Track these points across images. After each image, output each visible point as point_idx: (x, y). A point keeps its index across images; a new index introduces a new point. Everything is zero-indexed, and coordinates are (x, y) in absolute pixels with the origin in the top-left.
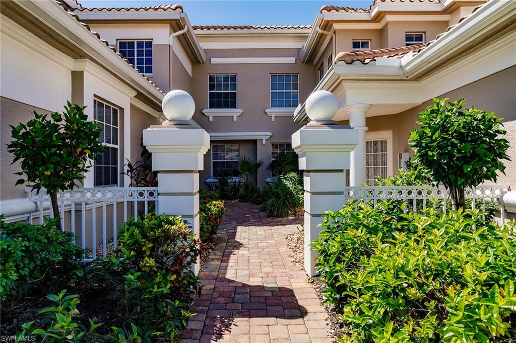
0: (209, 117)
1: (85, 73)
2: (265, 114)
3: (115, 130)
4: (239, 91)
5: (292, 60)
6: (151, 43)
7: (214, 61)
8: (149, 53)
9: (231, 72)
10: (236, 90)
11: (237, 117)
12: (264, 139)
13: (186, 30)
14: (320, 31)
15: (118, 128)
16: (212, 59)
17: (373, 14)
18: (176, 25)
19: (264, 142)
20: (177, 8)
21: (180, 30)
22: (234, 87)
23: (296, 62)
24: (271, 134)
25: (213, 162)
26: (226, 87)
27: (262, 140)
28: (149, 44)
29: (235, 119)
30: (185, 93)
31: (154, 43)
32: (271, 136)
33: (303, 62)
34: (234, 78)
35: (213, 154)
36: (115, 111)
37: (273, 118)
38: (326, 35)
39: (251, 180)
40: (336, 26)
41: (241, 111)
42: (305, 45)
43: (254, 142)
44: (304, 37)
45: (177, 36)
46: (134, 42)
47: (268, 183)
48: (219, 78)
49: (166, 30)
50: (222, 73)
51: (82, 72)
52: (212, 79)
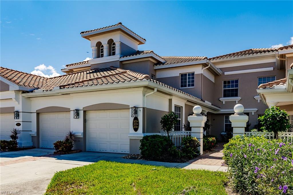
0: (223, 102)
2: (254, 99)
3: (180, 114)
4: (239, 88)
5: (271, 69)
6: (194, 73)
7: (226, 73)
8: (193, 78)
9: (235, 79)
10: (238, 87)
11: (238, 101)
12: (253, 112)
13: (209, 66)
14: (279, 59)
15: (181, 113)
16: (225, 73)
18: (205, 65)
19: (253, 114)
20: (205, 58)
21: (207, 66)
22: (237, 86)
23: (274, 69)
24: (257, 110)
25: (225, 124)
26: (232, 86)
27: (252, 113)
28: (193, 74)
31: (195, 73)
32: (257, 111)
33: (278, 69)
34: (237, 81)
35: (225, 120)
36: (180, 108)
37: (259, 101)
40: (287, 56)
41: (240, 98)
43: (248, 114)
45: (207, 69)
46: (187, 74)
48: (229, 82)
49: (200, 67)
50: (230, 79)
51: (172, 99)
52: (225, 82)
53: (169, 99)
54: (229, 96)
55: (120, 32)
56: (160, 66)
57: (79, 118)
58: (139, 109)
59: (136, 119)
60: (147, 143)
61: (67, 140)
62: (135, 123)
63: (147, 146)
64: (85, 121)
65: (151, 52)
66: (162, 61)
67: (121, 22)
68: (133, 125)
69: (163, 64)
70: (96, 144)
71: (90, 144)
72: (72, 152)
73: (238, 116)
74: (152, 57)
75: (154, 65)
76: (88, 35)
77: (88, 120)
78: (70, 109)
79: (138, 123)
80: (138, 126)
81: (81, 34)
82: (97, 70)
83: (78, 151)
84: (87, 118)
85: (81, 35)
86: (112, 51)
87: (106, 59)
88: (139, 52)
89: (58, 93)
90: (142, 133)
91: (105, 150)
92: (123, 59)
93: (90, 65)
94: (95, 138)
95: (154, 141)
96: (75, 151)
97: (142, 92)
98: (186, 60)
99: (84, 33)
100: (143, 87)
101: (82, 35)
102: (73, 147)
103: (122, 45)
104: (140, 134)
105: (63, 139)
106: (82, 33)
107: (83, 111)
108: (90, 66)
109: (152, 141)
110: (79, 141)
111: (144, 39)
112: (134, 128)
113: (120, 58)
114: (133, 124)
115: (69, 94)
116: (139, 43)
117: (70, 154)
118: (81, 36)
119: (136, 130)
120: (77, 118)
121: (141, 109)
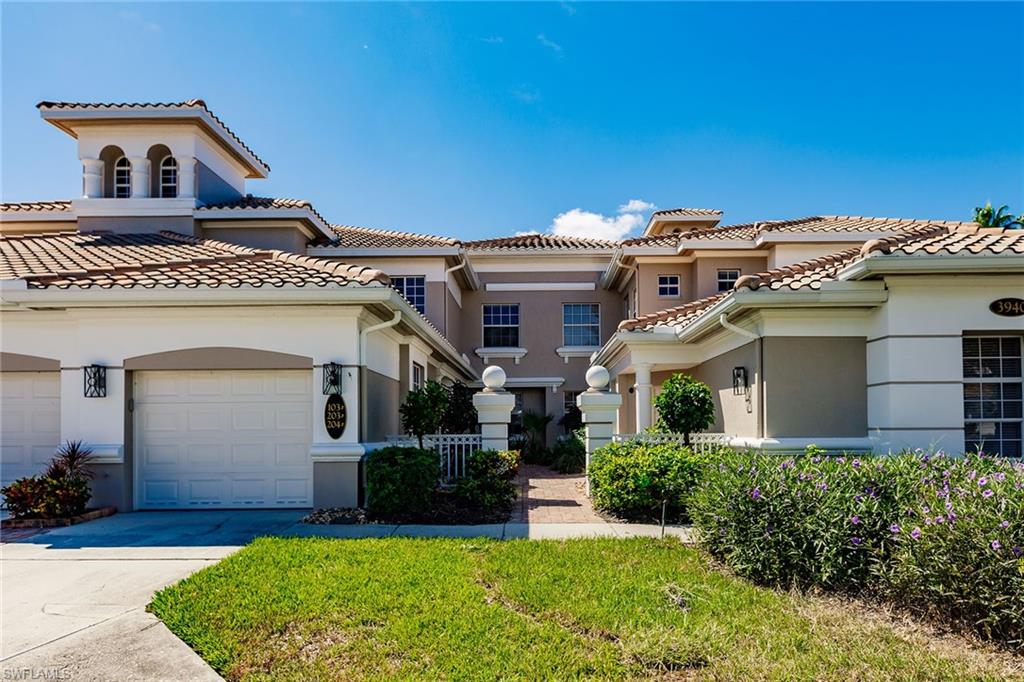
0: (483, 358)
1: (411, 346)
2: (555, 356)
4: (522, 325)
5: (591, 286)
6: (423, 279)
7: (490, 287)
8: (421, 291)
9: (510, 302)
10: (518, 324)
11: (520, 358)
12: (555, 386)
13: (464, 264)
14: (621, 265)
16: (487, 285)
17: (680, 249)
18: (452, 261)
19: (555, 390)
20: (455, 243)
21: (457, 265)
22: (515, 320)
23: (596, 289)
24: (564, 380)
26: (505, 321)
27: (552, 387)
28: (421, 280)
29: (517, 361)
30: (498, 368)
31: (427, 280)
32: (564, 383)
33: (605, 289)
34: (515, 309)
37: (566, 360)
38: (628, 270)
39: (538, 438)
40: (638, 260)
41: (524, 351)
42: (608, 269)
43: (542, 391)
44: (607, 259)
45: (453, 272)
46: (403, 279)
47: (560, 441)
48: (496, 309)
49: (441, 265)
50: (501, 302)
51: (408, 345)
52: (487, 310)
53: (401, 346)
54: (497, 344)
55: (195, 128)
56: (325, 249)
57: (105, 396)
58: (345, 372)
59: (336, 400)
60: (396, 472)
61: (56, 472)
62: (332, 412)
63: (393, 482)
64: (130, 405)
65: (304, 205)
66: (331, 235)
67: (202, 99)
68: (326, 420)
69: (337, 243)
70: (176, 484)
71: (149, 484)
72: (87, 516)
73: (601, 394)
74: (306, 222)
75: (307, 245)
76: (66, 118)
77: (139, 403)
78: (59, 362)
79: (344, 412)
80: (344, 420)
81: (38, 106)
82: (109, 236)
83: (106, 511)
84: (136, 396)
85: (38, 110)
86: (161, 185)
87: (139, 205)
88: (251, 202)
89: (18, 304)
90: (357, 441)
91: (203, 503)
92: (205, 213)
93: (76, 219)
94: (172, 463)
95: (415, 464)
96: (97, 512)
97: (356, 319)
98: (391, 241)
99: (54, 107)
100: (361, 307)
101: (42, 112)
102: (91, 499)
103: (201, 169)
104: (351, 446)
105: (39, 472)
106: (43, 107)
107: (123, 371)
108: (75, 222)
109: (407, 466)
110: (106, 476)
111: (266, 166)
112: (328, 429)
113: (198, 208)
114: (327, 415)
115: (64, 309)
116: (248, 173)
117: (80, 523)
118: (39, 114)
119: (336, 432)
120: (99, 396)
121: (355, 372)
